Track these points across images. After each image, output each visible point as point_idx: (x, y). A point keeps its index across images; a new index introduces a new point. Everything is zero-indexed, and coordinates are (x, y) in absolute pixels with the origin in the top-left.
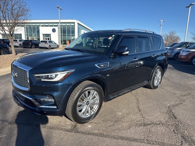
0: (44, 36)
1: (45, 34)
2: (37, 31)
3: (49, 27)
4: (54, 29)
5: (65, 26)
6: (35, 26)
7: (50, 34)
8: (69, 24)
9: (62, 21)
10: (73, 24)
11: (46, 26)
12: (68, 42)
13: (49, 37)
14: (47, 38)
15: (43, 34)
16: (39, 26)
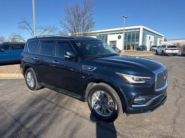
0: (110, 43)
1: (112, 41)
2: (106, 39)
3: (115, 35)
4: (120, 36)
5: (131, 32)
6: (104, 34)
7: (116, 41)
8: (135, 31)
9: (126, 28)
10: (139, 30)
11: (113, 34)
12: (131, 47)
13: (114, 44)
14: (113, 44)
15: (110, 41)
16: (107, 34)
